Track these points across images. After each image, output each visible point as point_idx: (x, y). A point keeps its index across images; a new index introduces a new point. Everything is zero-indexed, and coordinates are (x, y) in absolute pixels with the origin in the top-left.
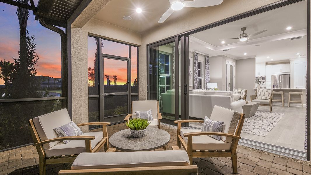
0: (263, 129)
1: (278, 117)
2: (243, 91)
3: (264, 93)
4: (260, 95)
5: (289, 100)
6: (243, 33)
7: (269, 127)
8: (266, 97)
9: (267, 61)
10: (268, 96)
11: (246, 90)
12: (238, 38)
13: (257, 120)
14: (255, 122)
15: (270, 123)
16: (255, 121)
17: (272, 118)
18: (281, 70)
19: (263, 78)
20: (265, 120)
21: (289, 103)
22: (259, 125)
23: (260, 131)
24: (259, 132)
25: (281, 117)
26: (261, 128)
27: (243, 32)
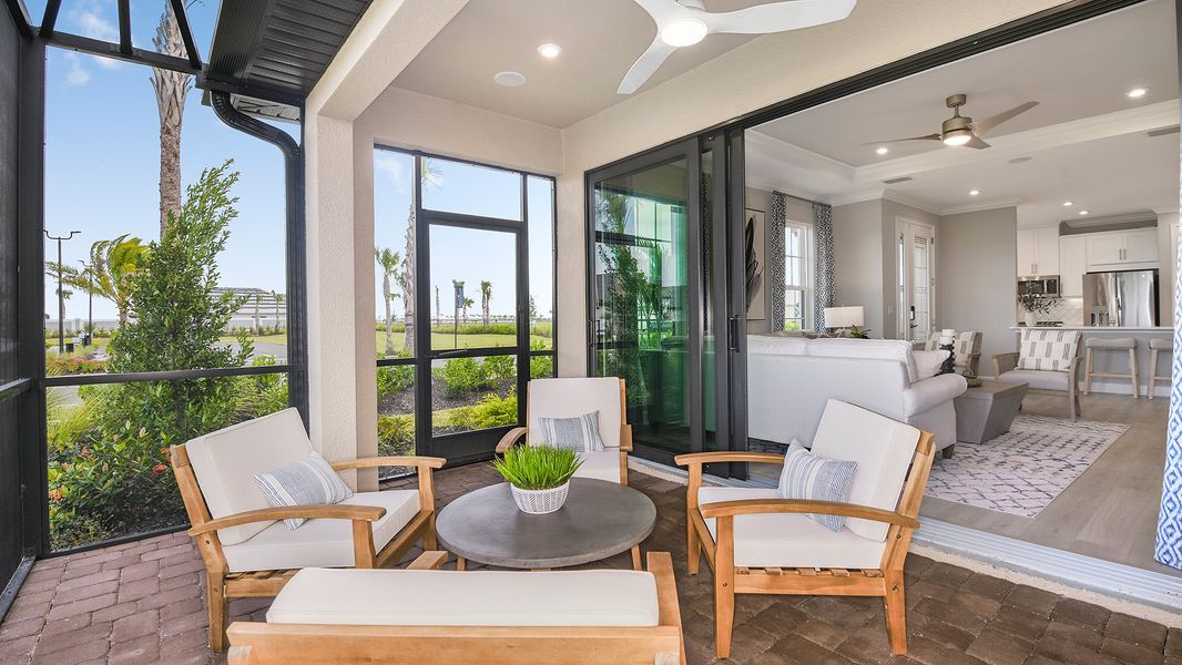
0: (1030, 488)
1: (1098, 438)
2: (967, 337)
3: (1049, 346)
4: (1032, 353)
5: (1153, 373)
6: (957, 116)
7: (1058, 479)
8: (1056, 363)
9: (1066, 218)
10: (1066, 356)
11: (975, 332)
12: (935, 137)
13: (1013, 451)
14: (1003, 459)
15: (1062, 464)
16: (1007, 456)
17: (1076, 443)
18: (1123, 254)
19: (1053, 286)
20: (1047, 451)
21: (1152, 382)
22: (1019, 473)
23: (1017, 496)
24: (1014, 501)
25: (1112, 438)
26: (1021, 485)
27: (957, 111)
